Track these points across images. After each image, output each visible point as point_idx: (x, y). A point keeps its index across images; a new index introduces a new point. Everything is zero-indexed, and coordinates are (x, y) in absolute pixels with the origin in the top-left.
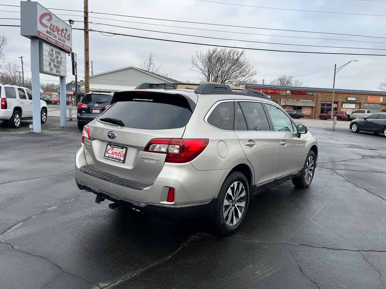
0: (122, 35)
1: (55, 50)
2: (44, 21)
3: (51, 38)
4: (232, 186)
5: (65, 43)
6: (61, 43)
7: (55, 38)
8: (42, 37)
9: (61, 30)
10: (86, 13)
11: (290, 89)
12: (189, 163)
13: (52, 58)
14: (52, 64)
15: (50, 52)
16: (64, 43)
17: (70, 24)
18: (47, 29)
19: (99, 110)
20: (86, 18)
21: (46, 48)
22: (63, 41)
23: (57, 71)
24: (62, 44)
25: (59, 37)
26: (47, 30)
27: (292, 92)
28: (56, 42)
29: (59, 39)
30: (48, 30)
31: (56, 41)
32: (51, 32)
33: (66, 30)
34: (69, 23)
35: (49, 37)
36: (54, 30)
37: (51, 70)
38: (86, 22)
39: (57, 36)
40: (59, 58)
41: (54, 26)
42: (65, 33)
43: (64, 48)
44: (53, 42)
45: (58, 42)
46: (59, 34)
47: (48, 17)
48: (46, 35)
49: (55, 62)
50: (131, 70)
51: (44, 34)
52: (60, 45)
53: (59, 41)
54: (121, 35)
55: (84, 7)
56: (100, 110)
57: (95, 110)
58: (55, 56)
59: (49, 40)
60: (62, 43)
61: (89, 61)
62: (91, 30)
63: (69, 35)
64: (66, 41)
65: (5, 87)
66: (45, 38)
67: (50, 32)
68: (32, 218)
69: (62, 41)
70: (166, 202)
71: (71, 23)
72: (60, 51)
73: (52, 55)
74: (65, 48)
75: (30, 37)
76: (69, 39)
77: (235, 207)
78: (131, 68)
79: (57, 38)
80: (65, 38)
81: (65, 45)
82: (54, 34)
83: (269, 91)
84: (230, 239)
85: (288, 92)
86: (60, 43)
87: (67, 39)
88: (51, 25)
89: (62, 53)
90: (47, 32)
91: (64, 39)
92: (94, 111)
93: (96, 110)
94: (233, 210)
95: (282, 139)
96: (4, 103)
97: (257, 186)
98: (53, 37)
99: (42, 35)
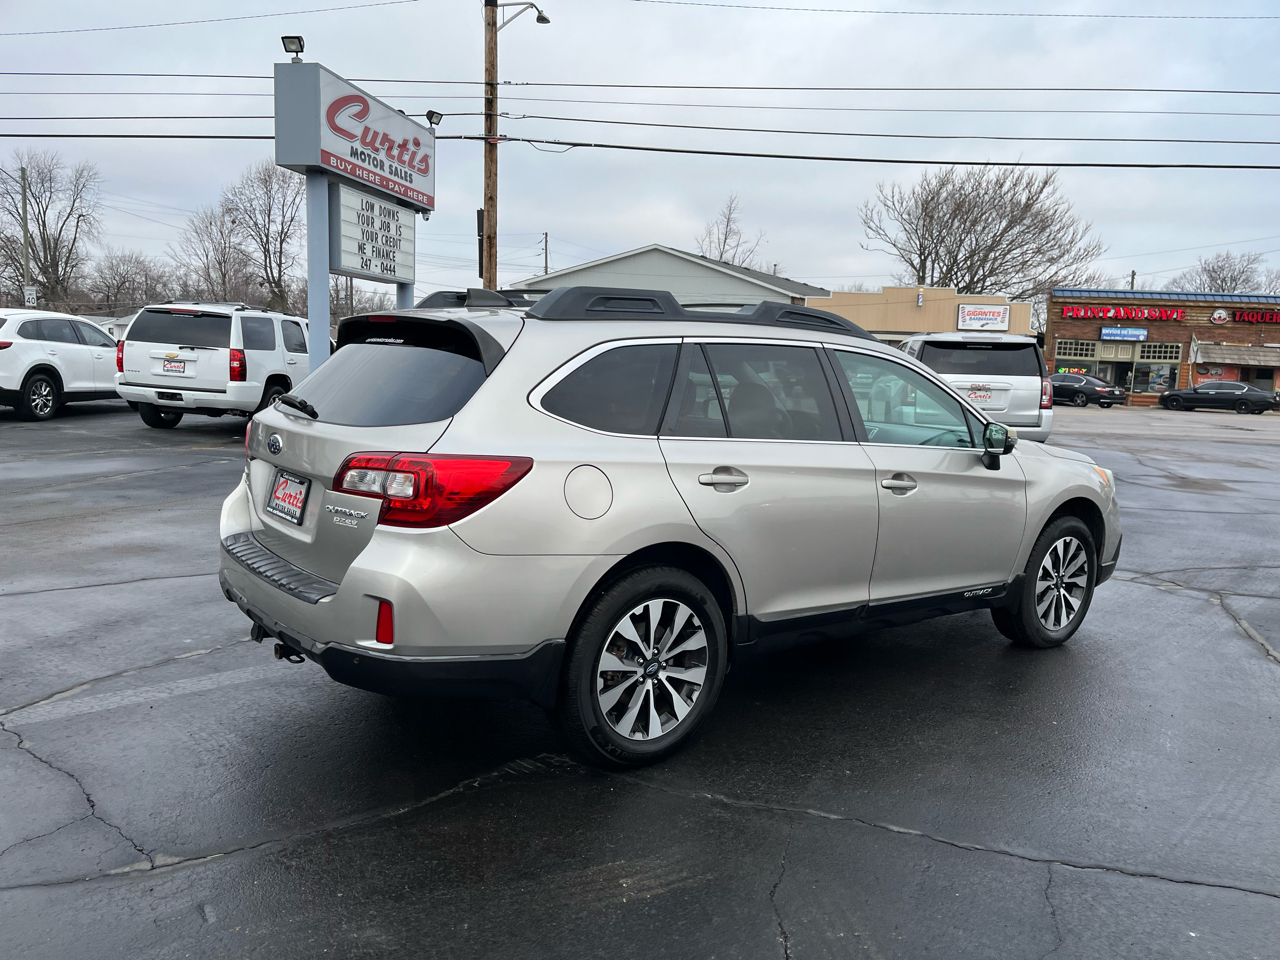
0: (596, 145)
1: (378, 203)
2: (344, 120)
3: (364, 169)
4: (638, 610)
5: (411, 182)
6: (399, 184)
7: (378, 171)
8: (337, 167)
9: (399, 146)
10: (491, 85)
11: (1228, 305)
12: (446, 527)
13: (370, 229)
14: (368, 249)
15: (363, 213)
16: (408, 184)
17: (431, 123)
18: (353, 144)
20: (491, 103)
21: (350, 199)
22: (406, 176)
23: (384, 268)
24: (403, 186)
25: (391, 166)
26: (352, 148)
27: (1234, 315)
28: (381, 182)
29: (391, 173)
30: (358, 145)
31: (383, 178)
32: (366, 152)
33: (417, 143)
34: (425, 122)
35: (360, 168)
36: (377, 145)
37: (366, 264)
38: (490, 116)
39: (387, 164)
40: (393, 227)
41: (376, 134)
42: (414, 154)
43: (410, 197)
44: (371, 182)
45: (388, 180)
46: (393, 157)
47: (356, 108)
48: (350, 163)
49: (379, 239)
50: (655, 258)
51: (342, 160)
52: (396, 188)
53: (392, 177)
54: (591, 145)
55: (486, 70)
58: (377, 224)
59: (358, 177)
60: (403, 182)
61: (496, 233)
62: (504, 138)
63: (425, 159)
64: (414, 176)
65: (244, 320)
66: (345, 170)
67: (362, 153)
68: (125, 674)
69: (402, 178)
70: (373, 644)
71: (434, 120)
72: (396, 208)
73: (370, 222)
74: (413, 199)
75: (305, 168)
76: (425, 172)
77: (660, 681)
78: (656, 249)
79: (386, 168)
80: (414, 167)
81: (411, 189)
82: (375, 159)
83: (1143, 313)
84: (629, 779)
85: (1220, 314)
86: (395, 183)
87: (419, 169)
88: (367, 130)
89: (404, 215)
90: (354, 153)
91: (409, 172)
94: (648, 691)
95: (889, 471)
96: (236, 364)
97: (763, 620)
98: (371, 168)
99: (337, 162)
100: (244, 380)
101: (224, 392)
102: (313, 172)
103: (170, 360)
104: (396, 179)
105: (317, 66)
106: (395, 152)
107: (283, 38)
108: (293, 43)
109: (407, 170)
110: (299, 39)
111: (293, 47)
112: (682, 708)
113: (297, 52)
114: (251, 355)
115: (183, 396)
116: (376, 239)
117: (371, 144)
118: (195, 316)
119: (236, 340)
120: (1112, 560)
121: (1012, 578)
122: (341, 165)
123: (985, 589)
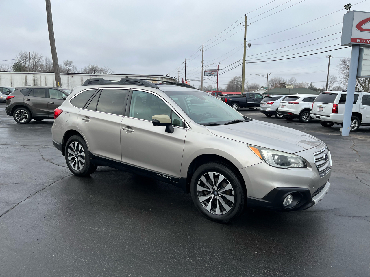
4: (73, 143)
48: (369, 40)
65: (342, 95)
66: (366, 42)
75: (351, 45)
94: (76, 160)
95: (125, 125)
96: (334, 108)
97: (93, 154)
99: (361, 41)
100: (337, 113)
101: (329, 116)
102: (354, 46)
103: (320, 107)
105: (354, 11)
107: (344, 6)
108: (348, 6)
110: (350, 4)
111: (348, 8)
112: (81, 167)
113: (349, 9)
114: (341, 106)
115: (320, 117)
118: (330, 94)
119: (337, 101)
120: (263, 199)
121: (181, 177)
122: (363, 41)
123: (167, 176)
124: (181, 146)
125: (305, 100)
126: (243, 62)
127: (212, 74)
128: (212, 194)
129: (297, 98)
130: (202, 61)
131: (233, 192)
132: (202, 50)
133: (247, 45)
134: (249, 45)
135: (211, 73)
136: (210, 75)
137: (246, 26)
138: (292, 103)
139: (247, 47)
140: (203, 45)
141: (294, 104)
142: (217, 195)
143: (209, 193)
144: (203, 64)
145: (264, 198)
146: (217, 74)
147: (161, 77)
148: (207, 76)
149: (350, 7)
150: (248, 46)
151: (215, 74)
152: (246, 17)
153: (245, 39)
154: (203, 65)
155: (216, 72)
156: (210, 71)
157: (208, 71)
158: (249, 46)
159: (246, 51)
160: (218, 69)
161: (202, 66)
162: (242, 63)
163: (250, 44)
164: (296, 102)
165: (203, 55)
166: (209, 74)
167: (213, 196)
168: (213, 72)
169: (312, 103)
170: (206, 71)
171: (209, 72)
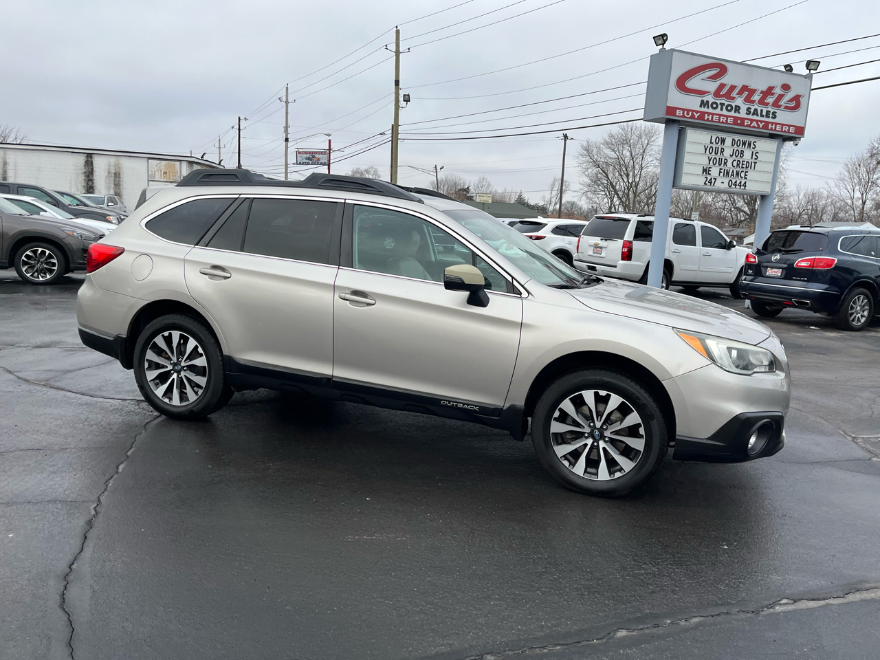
1: (730, 137)
2: (692, 83)
3: (713, 114)
5: (774, 117)
6: (757, 121)
7: (732, 113)
9: (762, 92)
13: (717, 156)
14: (715, 171)
15: (711, 145)
16: (770, 120)
17: (810, 70)
18: (703, 99)
19: (781, 270)
21: (696, 140)
22: (768, 114)
23: (733, 184)
24: (761, 122)
25: (748, 109)
26: (702, 101)
28: (735, 121)
31: (736, 119)
32: (718, 102)
33: (786, 88)
35: (709, 114)
37: (710, 181)
39: (744, 107)
40: (747, 155)
41: (733, 88)
42: (782, 96)
43: (772, 130)
44: (722, 123)
45: (744, 119)
46: (752, 102)
47: (711, 73)
48: (697, 112)
49: (729, 164)
51: (688, 111)
52: (754, 124)
53: (750, 117)
56: (783, 269)
57: (772, 268)
58: (727, 152)
59: (708, 120)
60: (763, 119)
63: (797, 99)
64: (779, 113)
65: (637, 222)
66: (693, 117)
67: (714, 103)
69: (762, 116)
71: (812, 66)
72: (752, 139)
73: (719, 151)
74: (775, 130)
76: (794, 108)
79: (743, 110)
80: (779, 106)
81: (772, 123)
82: (729, 105)
86: (752, 121)
87: (786, 108)
88: (722, 86)
89: (765, 147)
90: (703, 104)
91: (772, 110)
92: (770, 272)
93: (774, 270)
94: (173, 379)
95: (348, 288)
96: (626, 250)
97: (242, 363)
98: (725, 112)
99: (683, 113)
100: (630, 260)
101: (615, 267)
102: (669, 122)
103: (596, 246)
104: (755, 117)
105: (673, 50)
106: (756, 97)
107: (654, 38)
108: (662, 39)
109: (769, 109)
110: (665, 35)
111: (660, 42)
112: (192, 397)
113: (663, 45)
114: (637, 245)
115: (597, 268)
116: (725, 163)
117: (728, 96)
118: (614, 220)
119: (629, 234)
120: (709, 439)
121: (507, 405)
122: (688, 114)
123: (468, 405)
124: (512, 335)
125: (559, 230)
126: (392, 137)
127: (315, 159)
128: (587, 438)
129: (540, 226)
130: (286, 128)
131: (642, 431)
132: (284, 99)
133: (401, 99)
134: (407, 99)
135: (314, 157)
136: (311, 162)
137: (398, 53)
138: (531, 237)
139: (402, 103)
140: (287, 88)
141: (536, 239)
142: (600, 439)
143: (580, 435)
144: (287, 135)
145: (713, 437)
146: (326, 161)
147: (189, 162)
148: (303, 164)
149: (665, 41)
150: (404, 101)
151: (321, 161)
152: (398, 32)
153: (397, 83)
154: (289, 136)
155: (326, 156)
156: (310, 153)
157: (306, 153)
158: (407, 101)
159: (400, 112)
160: (330, 149)
161: (287, 140)
162: (391, 139)
163: (409, 95)
164: (539, 234)
165: (287, 113)
166: (309, 159)
167: (590, 442)
168: (317, 156)
169: (577, 239)
170: (300, 153)
171: (308, 155)
